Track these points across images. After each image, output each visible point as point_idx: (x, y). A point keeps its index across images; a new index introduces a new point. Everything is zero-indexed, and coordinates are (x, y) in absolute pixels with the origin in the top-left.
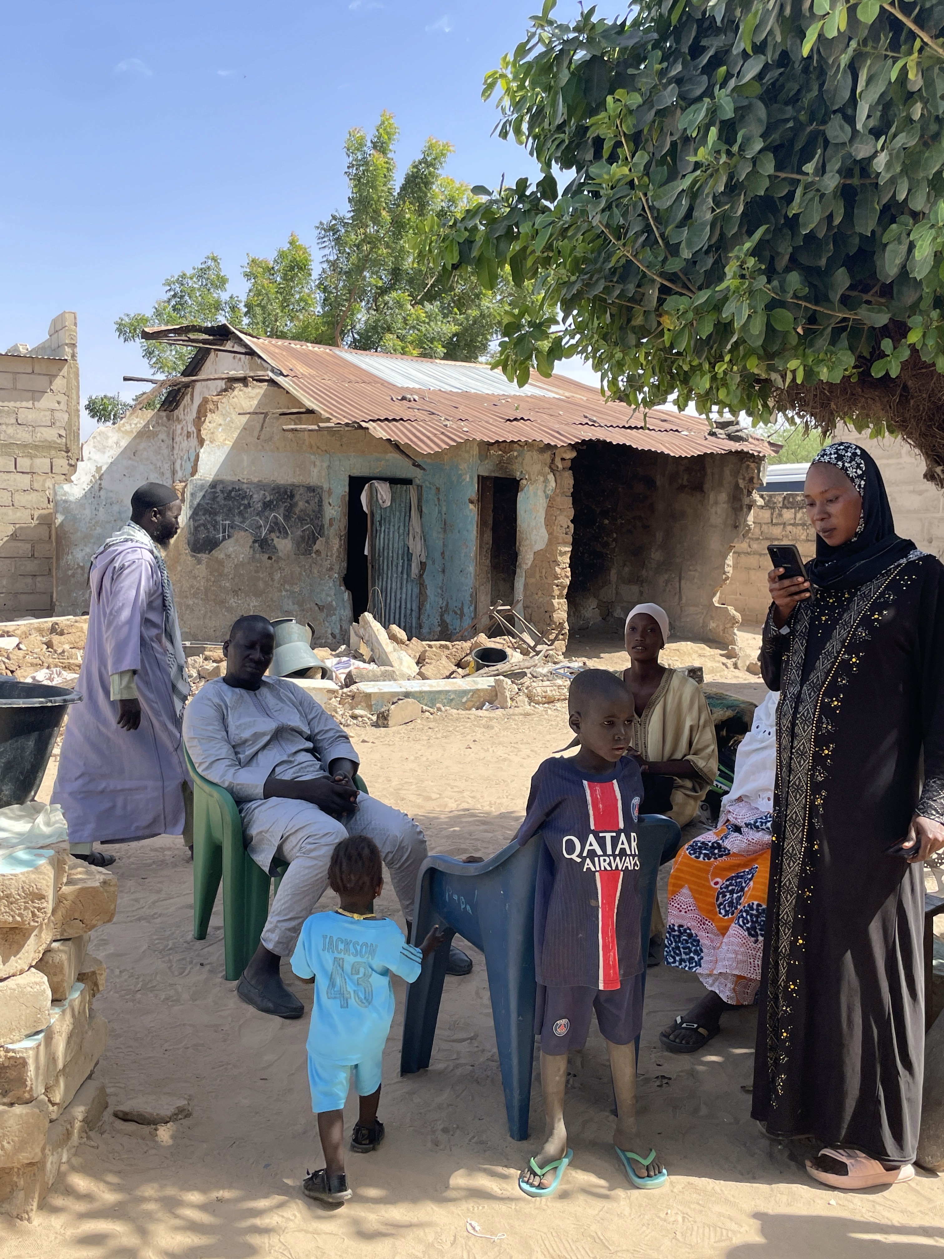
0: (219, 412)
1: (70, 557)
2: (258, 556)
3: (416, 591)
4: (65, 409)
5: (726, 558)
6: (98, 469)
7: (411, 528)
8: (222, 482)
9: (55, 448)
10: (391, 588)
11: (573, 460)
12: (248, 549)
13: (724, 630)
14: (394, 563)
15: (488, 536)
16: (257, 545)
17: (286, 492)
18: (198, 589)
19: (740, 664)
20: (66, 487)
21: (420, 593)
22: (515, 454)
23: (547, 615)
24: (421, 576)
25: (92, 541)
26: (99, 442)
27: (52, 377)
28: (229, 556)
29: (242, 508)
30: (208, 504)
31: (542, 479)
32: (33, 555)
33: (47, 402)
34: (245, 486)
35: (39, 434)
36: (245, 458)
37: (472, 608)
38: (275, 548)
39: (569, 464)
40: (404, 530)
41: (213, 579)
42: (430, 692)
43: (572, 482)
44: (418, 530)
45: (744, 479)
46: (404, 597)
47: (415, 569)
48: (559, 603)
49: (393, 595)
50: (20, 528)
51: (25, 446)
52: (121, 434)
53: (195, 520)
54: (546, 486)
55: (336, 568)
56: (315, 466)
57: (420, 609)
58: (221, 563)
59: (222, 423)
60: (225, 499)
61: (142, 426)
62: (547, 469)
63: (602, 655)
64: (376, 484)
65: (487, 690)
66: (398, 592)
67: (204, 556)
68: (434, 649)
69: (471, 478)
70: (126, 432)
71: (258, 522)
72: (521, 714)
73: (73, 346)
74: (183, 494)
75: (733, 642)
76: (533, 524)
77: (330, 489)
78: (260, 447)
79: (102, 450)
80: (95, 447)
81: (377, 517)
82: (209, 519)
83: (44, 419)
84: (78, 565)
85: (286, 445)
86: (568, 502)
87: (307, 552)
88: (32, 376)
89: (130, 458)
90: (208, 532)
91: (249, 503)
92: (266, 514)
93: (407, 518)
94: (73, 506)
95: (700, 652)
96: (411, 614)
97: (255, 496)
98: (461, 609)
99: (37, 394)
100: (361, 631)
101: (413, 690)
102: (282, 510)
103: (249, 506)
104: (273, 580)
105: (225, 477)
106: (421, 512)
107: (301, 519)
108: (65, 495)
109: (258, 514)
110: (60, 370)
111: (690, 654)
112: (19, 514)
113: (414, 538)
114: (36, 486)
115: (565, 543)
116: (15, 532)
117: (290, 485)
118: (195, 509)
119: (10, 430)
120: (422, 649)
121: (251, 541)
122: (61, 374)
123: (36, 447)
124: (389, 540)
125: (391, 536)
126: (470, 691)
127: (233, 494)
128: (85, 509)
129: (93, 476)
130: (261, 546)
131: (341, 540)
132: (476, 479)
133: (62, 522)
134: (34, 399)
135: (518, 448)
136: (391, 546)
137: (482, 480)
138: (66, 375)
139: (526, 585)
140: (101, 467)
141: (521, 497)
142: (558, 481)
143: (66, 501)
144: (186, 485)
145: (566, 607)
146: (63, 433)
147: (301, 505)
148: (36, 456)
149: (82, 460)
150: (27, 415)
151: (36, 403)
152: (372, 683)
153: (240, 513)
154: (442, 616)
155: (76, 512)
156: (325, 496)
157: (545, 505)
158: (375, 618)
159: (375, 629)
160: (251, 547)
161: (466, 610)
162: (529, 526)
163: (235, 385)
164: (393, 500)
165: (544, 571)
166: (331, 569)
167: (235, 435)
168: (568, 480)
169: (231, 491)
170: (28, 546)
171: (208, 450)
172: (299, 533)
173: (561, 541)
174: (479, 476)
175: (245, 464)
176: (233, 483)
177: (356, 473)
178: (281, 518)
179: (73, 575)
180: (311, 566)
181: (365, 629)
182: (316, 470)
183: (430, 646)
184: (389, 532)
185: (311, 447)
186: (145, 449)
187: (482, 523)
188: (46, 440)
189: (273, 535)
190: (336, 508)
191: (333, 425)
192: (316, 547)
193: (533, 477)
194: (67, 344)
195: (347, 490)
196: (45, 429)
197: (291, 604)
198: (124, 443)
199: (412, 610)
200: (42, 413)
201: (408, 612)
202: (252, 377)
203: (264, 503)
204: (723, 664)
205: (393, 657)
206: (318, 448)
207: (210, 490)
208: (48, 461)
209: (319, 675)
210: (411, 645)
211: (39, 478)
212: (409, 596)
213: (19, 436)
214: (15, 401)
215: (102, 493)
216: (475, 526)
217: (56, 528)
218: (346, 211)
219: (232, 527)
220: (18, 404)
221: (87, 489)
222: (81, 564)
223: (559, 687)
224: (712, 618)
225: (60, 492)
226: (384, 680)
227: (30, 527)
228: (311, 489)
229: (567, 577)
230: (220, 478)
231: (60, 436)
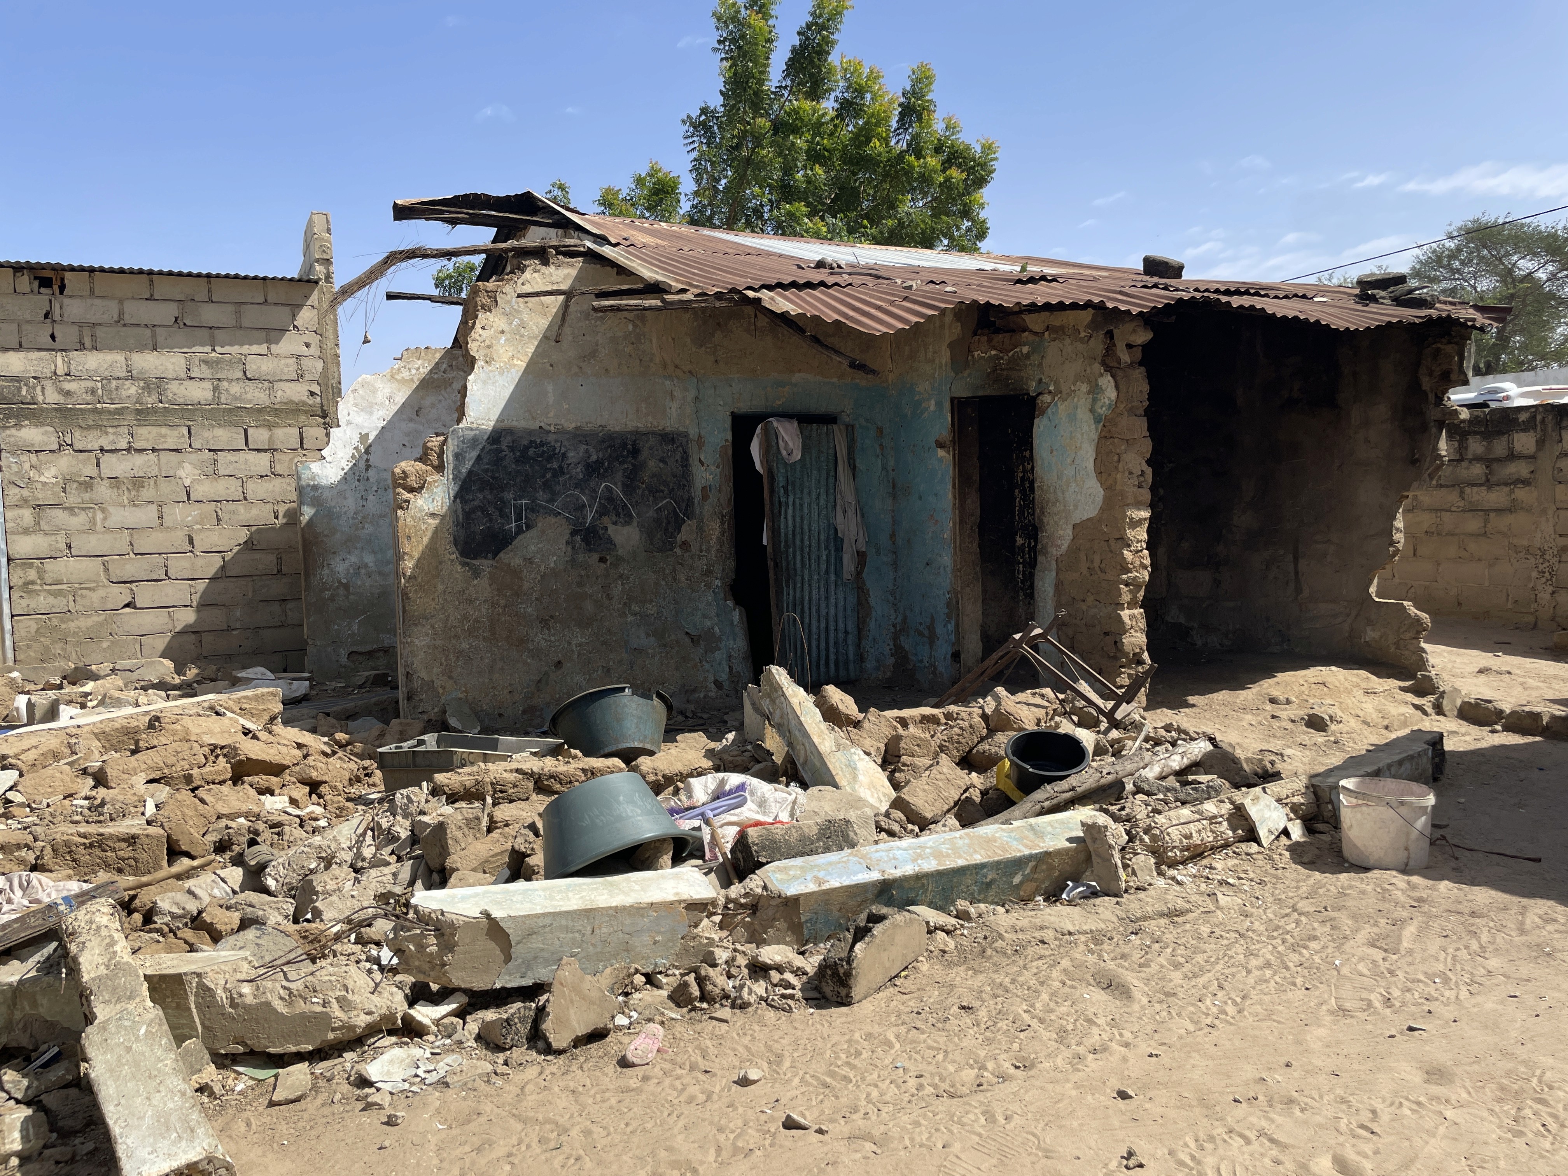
0: (499, 310)
1: (326, 571)
2: (580, 557)
3: (852, 599)
4: (318, 353)
5: (1394, 518)
6: (364, 437)
7: (839, 496)
8: (509, 431)
9: (306, 412)
10: (810, 599)
11: (1145, 347)
12: (563, 547)
13: (1397, 644)
14: (813, 557)
15: (973, 503)
16: (578, 538)
17: (624, 445)
18: (477, 621)
19: (1446, 704)
20: (315, 467)
21: (859, 603)
22: (1025, 350)
23: (1109, 640)
24: (859, 574)
25: (359, 545)
26: (362, 398)
27: (295, 308)
28: (529, 561)
29: (549, 476)
30: (486, 471)
31: (1084, 388)
32: (280, 571)
33: (290, 344)
34: (551, 438)
35: (279, 392)
36: (550, 388)
37: (951, 627)
38: (610, 541)
39: (1138, 354)
40: (827, 501)
41: (502, 602)
42: (940, 874)
43: (1146, 388)
44: (851, 498)
45: (1430, 374)
46: (832, 611)
47: (849, 565)
48: (1132, 617)
49: (814, 609)
50: (259, 531)
51: (259, 411)
52: (395, 385)
53: (464, 501)
54: (1095, 401)
55: (718, 569)
56: (672, 397)
57: (859, 630)
58: (516, 573)
59: (506, 328)
60: (517, 461)
61: (426, 371)
62: (1097, 367)
63: (1191, 699)
64: (775, 424)
65: (1066, 851)
66: (823, 605)
67: (485, 564)
68: (912, 729)
69: (939, 404)
70: (403, 381)
71: (578, 499)
72: (1162, 915)
73: (327, 262)
74: (441, 455)
75: (1422, 664)
76: (1069, 472)
77: (700, 436)
78: (575, 369)
79: (368, 409)
80: (356, 405)
81: (781, 481)
82: (490, 497)
83: (286, 370)
84: (339, 582)
85: (620, 364)
86: (1141, 426)
87: (667, 546)
88: (264, 307)
89: (411, 420)
90: (491, 520)
91: (561, 467)
92: (592, 484)
93: (832, 480)
94: (327, 494)
95: (1364, 685)
96: (845, 640)
97: (571, 454)
98: (931, 628)
99: (273, 334)
100: (766, 704)
101: (898, 873)
102: (619, 476)
103: (561, 471)
104: (609, 597)
105: (515, 423)
106: (853, 468)
107: (653, 491)
108: (313, 479)
109: (577, 486)
110: (307, 297)
111: (1349, 692)
112: (255, 512)
113: (845, 512)
114: (279, 469)
115: (1138, 505)
116: (250, 538)
117: (632, 433)
118: (464, 482)
119: (235, 389)
120: (888, 732)
121: (568, 531)
122: (309, 303)
123: (276, 412)
124: (802, 518)
125: (806, 511)
126: (1030, 857)
127: (531, 451)
128: (345, 498)
129: (356, 448)
130: (586, 540)
131: (722, 523)
132: (947, 405)
133: (311, 520)
134: (269, 341)
135: (1031, 338)
136: (806, 527)
137: (959, 405)
138: (316, 303)
139: (1059, 586)
140: (367, 435)
141: (1040, 426)
142: (1123, 387)
143: (315, 488)
144: (445, 441)
145: (1142, 624)
146: (316, 389)
147: (652, 465)
148: (277, 425)
149: (339, 426)
150: (260, 366)
151: (273, 347)
152: (799, 861)
153: (546, 485)
154: (896, 638)
155: (333, 504)
156: (693, 449)
157: (1094, 435)
158: (791, 674)
159: (794, 701)
160: (567, 543)
161: (939, 629)
162: (1060, 477)
163: (527, 263)
164: (805, 449)
165: (1097, 559)
166: (708, 573)
167: (531, 350)
168: (1139, 385)
169: (527, 448)
170: (272, 558)
171: (483, 376)
172: (651, 513)
173: (1130, 500)
174: (952, 400)
175: (551, 399)
176: (530, 432)
177: (744, 407)
178: (618, 491)
179: (332, 599)
180: (674, 570)
181: (773, 701)
182: (675, 405)
183: (904, 722)
184: (801, 505)
185: (665, 366)
186: (433, 405)
187: (963, 480)
188: (291, 402)
189: (606, 520)
190: (713, 468)
191: (692, 297)
192: (681, 537)
193: (1064, 389)
194: (317, 261)
195: (729, 437)
196: (288, 384)
197: (643, 635)
198: (401, 398)
199: (846, 632)
200: (283, 362)
201: (841, 635)
202: (555, 247)
203: (588, 466)
204: (1417, 707)
205: (836, 764)
206: (676, 367)
207: (488, 447)
208: (296, 431)
209: (667, 859)
210: (866, 725)
211: (283, 457)
212: (841, 609)
213: (249, 396)
214: (242, 344)
215: (371, 473)
216: (950, 487)
217: (302, 529)
218: (716, 102)
219: (533, 509)
220: (245, 349)
221: (347, 468)
222: (344, 581)
223: (1212, 819)
224: (1370, 622)
225: (305, 475)
226: (827, 850)
227: (274, 528)
228: (669, 438)
229: (1145, 567)
230: (506, 424)
231: (312, 394)
